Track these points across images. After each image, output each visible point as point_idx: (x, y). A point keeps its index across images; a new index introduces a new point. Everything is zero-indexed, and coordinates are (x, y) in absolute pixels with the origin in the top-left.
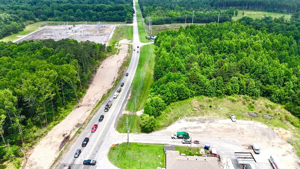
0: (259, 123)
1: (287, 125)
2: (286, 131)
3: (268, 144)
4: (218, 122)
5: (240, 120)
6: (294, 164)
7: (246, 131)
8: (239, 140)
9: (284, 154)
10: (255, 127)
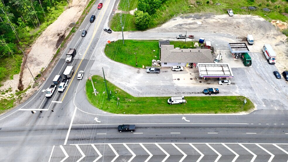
0: (257, 16)
1: (286, 17)
2: (283, 23)
3: (263, 36)
4: (214, 18)
5: (238, 15)
6: (286, 52)
7: (243, 25)
8: (234, 33)
9: (278, 44)
10: (252, 21)
